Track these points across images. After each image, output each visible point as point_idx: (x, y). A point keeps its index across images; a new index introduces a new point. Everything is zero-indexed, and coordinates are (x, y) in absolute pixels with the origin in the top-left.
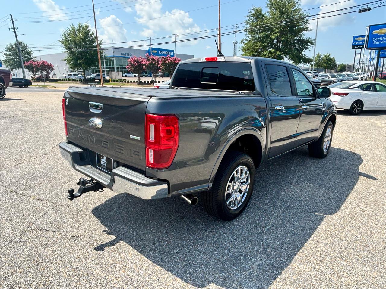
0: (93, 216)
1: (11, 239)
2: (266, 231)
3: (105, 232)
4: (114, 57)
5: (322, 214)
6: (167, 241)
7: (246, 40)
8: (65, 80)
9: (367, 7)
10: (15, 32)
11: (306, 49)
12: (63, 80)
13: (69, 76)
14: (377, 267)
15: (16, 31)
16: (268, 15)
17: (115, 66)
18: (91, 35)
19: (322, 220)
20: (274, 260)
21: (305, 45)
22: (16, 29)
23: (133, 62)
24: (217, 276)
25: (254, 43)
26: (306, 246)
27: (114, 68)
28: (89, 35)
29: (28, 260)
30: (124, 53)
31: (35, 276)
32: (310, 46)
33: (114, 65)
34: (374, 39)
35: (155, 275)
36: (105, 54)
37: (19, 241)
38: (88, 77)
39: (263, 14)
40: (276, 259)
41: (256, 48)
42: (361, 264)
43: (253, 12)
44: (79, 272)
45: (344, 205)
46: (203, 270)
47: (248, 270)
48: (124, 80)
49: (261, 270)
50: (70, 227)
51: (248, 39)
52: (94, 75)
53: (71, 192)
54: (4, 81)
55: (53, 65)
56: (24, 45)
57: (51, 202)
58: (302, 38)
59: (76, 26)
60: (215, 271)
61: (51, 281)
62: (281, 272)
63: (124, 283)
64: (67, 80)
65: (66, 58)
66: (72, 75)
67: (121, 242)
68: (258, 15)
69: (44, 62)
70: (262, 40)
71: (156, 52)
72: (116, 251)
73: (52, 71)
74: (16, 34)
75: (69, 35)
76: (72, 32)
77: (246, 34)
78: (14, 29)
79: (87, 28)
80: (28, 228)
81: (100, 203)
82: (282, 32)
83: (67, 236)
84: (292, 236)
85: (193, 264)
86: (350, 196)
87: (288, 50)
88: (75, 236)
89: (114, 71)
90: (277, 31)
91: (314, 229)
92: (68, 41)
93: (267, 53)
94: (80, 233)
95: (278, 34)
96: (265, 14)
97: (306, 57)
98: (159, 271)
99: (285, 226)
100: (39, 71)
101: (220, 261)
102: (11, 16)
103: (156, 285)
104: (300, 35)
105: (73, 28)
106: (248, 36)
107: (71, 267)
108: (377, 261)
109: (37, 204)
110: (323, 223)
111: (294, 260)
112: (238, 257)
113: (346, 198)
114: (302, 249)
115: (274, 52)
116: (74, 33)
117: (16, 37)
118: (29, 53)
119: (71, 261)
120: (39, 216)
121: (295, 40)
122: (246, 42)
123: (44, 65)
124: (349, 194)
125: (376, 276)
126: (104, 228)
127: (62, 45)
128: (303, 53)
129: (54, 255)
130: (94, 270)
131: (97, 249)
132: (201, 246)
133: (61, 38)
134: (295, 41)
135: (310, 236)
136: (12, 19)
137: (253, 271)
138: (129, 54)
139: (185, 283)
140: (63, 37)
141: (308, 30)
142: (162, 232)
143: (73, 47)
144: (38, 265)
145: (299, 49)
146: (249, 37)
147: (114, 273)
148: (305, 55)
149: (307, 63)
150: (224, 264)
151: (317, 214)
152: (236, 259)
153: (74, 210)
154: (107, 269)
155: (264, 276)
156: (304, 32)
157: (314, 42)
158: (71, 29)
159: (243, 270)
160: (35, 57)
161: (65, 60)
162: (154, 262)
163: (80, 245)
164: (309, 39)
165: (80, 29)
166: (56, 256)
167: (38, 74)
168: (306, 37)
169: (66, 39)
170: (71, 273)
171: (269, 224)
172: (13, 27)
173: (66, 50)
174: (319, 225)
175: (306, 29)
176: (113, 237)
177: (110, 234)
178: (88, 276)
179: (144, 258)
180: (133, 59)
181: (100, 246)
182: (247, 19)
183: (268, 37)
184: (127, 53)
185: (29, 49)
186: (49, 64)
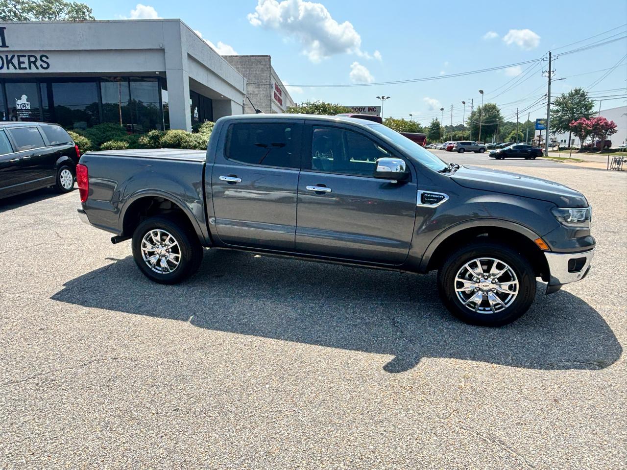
10: (549, 77)
15: (552, 75)
55: (616, 123)
69: (600, 120)
73: (610, 135)
74: (550, 80)
78: (549, 72)
100: (590, 136)
102: (550, 54)
117: (550, 84)
118: (588, 105)
123: (598, 124)
160: (596, 113)
172: (548, 71)
181: (110, 258)
185: (590, 100)
186: (609, 122)
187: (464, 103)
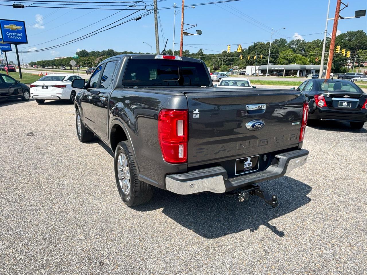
3: (254, 231)
9: (19, 4)
34: (8, 34)
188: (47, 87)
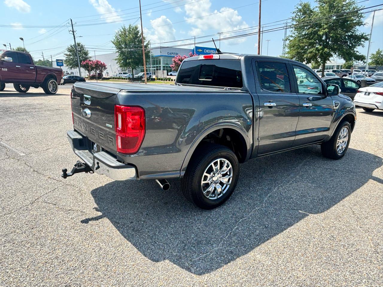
0: (91, 195)
1: (20, 207)
2: (240, 221)
3: (95, 209)
4: (161, 56)
5: (306, 212)
6: (144, 221)
7: (292, 36)
8: (115, 79)
11: (359, 45)
12: (114, 78)
13: (120, 75)
14: (339, 266)
15: (75, 34)
16: (317, 10)
17: (162, 65)
18: (140, 35)
19: (303, 218)
20: (235, 248)
21: (357, 41)
22: (74, 32)
23: (177, 61)
24: (175, 254)
25: (299, 40)
26: (273, 240)
27: (161, 67)
28: (138, 36)
29: (27, 224)
30: (170, 53)
31: (28, 236)
32: (364, 42)
33: (160, 64)
35: (121, 247)
36: (152, 54)
37: (25, 210)
38: (137, 76)
39: (312, 9)
40: (237, 247)
41: (301, 45)
42: (322, 261)
43: (300, 7)
44: (62, 238)
45: (336, 206)
46: (164, 248)
47: (205, 253)
48: (168, 78)
49: (218, 254)
50: (68, 202)
51: (293, 35)
52: (141, 74)
53: (65, 171)
54: (56, 79)
55: (106, 64)
56: (82, 46)
57: (61, 181)
58: (355, 34)
59: (127, 27)
60: (175, 250)
61: (37, 242)
62: (236, 259)
63: (94, 250)
64: (117, 78)
65: (117, 58)
66: (122, 73)
67: (105, 218)
68: (306, 10)
69: (98, 62)
70: (308, 36)
71: (202, 51)
72: (97, 225)
73: (104, 70)
74: (74, 36)
75: (120, 36)
76: (123, 33)
77: (292, 31)
78: (73, 31)
79: (137, 29)
80: (36, 200)
81: (101, 185)
82: (331, 28)
83: (63, 209)
84: (263, 229)
85: (157, 243)
86: (347, 198)
87: (338, 47)
88: (70, 210)
89: (160, 69)
90: (325, 26)
91: (290, 225)
92: (120, 41)
93: (314, 50)
94: (74, 208)
95: (327, 30)
96: (313, 9)
97: (358, 54)
98: (126, 244)
99: (261, 220)
100: (94, 70)
101: (183, 243)
102: (71, 20)
103: (118, 255)
104: (352, 30)
105: (125, 30)
106: (294, 32)
107: (57, 233)
108: (341, 260)
109: (50, 182)
110: (302, 221)
111: (255, 250)
112: (202, 241)
113: (341, 200)
114: (268, 241)
115: (321, 49)
116: (125, 34)
117: (75, 38)
118: (86, 53)
119: (59, 228)
120: (48, 192)
121: (347, 35)
122: (291, 39)
123: (98, 64)
124: (346, 196)
125: (332, 274)
126: (96, 206)
127: (114, 46)
128: (355, 49)
129: (48, 223)
130: (74, 237)
131: (83, 222)
132: (172, 228)
133: (113, 38)
134: (347, 37)
135: (282, 231)
136: (72, 23)
137: (210, 254)
138: (175, 53)
139: (143, 257)
140: (114, 38)
141: (363, 24)
142: (143, 214)
143: (123, 47)
144: (33, 228)
145: (351, 45)
146: (295, 34)
147: (88, 241)
148: (357, 51)
149: (360, 61)
150: (185, 246)
151: (301, 212)
152: (199, 243)
153: (77, 189)
154: (84, 238)
155: (218, 260)
156: (357, 27)
157: (369, 37)
158: (122, 30)
159: (201, 253)
160: (91, 57)
161: (116, 60)
162: (125, 237)
163: (70, 217)
164: (362, 35)
165: (130, 30)
166: (49, 223)
167: (93, 73)
168: (359, 32)
169: (118, 39)
170: (55, 238)
171: (247, 216)
172: (72, 30)
173: (117, 50)
174: (297, 222)
175: (360, 24)
176: (100, 214)
177: (98, 211)
178: (67, 241)
179: (118, 232)
180: (178, 58)
181: (86, 219)
182: (294, 15)
183: (316, 33)
184: (173, 52)
185: (86, 50)
186: (103, 63)
187: (5, 45)
188: (369, 93)
